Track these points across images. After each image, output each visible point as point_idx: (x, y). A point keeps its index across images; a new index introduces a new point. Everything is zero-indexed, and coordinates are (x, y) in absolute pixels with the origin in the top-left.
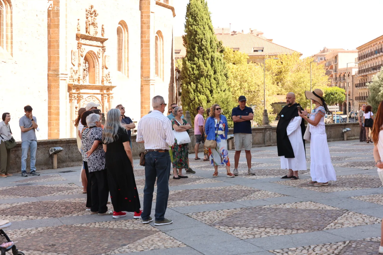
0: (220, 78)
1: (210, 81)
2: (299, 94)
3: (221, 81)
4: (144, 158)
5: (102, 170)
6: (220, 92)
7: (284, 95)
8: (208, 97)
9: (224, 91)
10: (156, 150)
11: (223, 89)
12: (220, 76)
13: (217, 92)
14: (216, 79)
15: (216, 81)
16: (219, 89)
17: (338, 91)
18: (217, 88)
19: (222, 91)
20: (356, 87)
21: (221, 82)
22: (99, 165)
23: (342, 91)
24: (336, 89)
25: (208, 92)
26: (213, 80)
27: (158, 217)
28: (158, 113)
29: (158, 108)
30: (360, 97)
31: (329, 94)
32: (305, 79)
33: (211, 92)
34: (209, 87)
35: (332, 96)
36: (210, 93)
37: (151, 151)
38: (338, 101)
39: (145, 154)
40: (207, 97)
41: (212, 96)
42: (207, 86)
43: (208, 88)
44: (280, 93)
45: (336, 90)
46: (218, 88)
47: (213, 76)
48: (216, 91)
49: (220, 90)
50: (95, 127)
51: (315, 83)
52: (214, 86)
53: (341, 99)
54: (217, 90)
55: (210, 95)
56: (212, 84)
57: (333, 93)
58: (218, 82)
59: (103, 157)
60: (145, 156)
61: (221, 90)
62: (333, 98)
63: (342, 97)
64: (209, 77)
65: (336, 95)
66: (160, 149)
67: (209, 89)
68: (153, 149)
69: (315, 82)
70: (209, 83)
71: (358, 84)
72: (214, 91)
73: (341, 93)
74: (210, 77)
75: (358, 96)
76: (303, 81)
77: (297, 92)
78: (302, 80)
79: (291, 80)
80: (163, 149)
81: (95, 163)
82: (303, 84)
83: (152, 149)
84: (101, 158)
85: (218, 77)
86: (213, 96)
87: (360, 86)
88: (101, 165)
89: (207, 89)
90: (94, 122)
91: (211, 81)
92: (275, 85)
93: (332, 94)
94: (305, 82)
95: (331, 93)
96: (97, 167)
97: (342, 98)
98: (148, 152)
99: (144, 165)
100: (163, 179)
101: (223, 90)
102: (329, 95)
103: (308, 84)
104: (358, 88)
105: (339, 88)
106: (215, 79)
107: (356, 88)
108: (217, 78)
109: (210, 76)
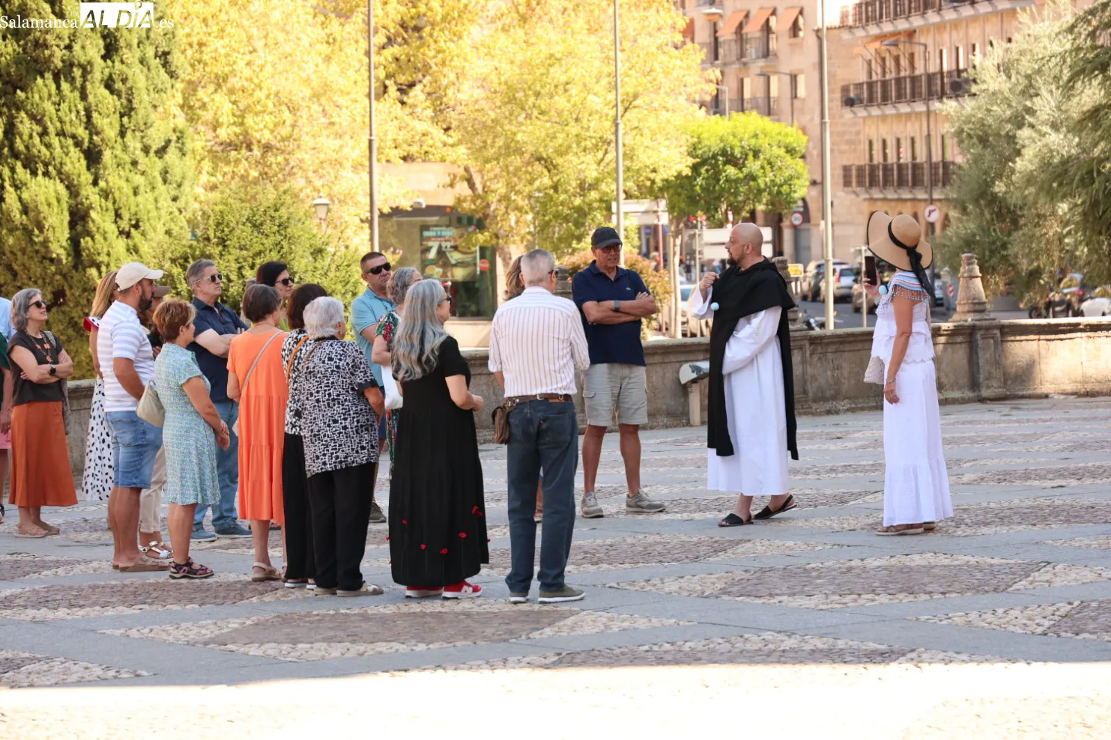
0: (138, 76)
1: (84, 97)
2: (539, 159)
3: (145, 97)
4: (508, 423)
5: (361, 466)
6: (140, 155)
7: (443, 160)
8: (73, 190)
9: (161, 152)
10: (541, 395)
11: (156, 138)
12: (137, 68)
13: (127, 158)
14: (118, 85)
15: (120, 97)
16: (133, 143)
17: (763, 142)
18: (122, 134)
19: (152, 154)
20: (850, 102)
21: (143, 100)
22: (353, 449)
23: (790, 140)
24: (751, 129)
25: (75, 163)
26: (98, 92)
27: (549, 581)
28: (542, 293)
29: (544, 283)
30: (873, 169)
31: (714, 156)
32: (575, 72)
33: (93, 157)
34: (82, 132)
35: (731, 171)
36: (88, 169)
37: (527, 401)
38: (765, 197)
39: (508, 410)
40: (68, 187)
41: (95, 183)
42: (68, 128)
43: (74, 137)
44: (414, 149)
45: (756, 136)
46: (129, 134)
47: (100, 69)
48: (118, 152)
49: (139, 146)
50: (332, 338)
51: (636, 96)
52: (108, 126)
53: (785, 189)
54: (125, 148)
55: (87, 177)
56: (95, 115)
57: (737, 152)
58: (130, 101)
59: (362, 426)
60: (508, 415)
61: (146, 150)
62: (737, 181)
63: (787, 173)
64: (77, 72)
65: (753, 166)
66: (552, 394)
67: (78, 144)
68: (534, 393)
69: (631, 91)
70: (81, 107)
71: (859, 85)
72: (107, 156)
73: (782, 152)
74: (84, 76)
75: (863, 160)
76: (563, 79)
77: (531, 149)
78: (558, 74)
79: (493, 77)
80: (560, 392)
81: (340, 445)
82: (561, 102)
83: (529, 393)
84: (357, 431)
85: (130, 73)
86: (102, 184)
87: (871, 100)
88: (357, 452)
89: (70, 142)
90: (333, 322)
91: (91, 98)
92: (390, 102)
93: (731, 160)
94: (574, 91)
95: (724, 153)
96: (346, 457)
97: (788, 181)
98: (518, 404)
99: (506, 441)
100: (559, 475)
101: (154, 148)
102: (715, 166)
103: (591, 97)
104: (861, 112)
105: (765, 123)
106: (109, 84)
107: (848, 114)
108: (124, 81)
109: (86, 70)
